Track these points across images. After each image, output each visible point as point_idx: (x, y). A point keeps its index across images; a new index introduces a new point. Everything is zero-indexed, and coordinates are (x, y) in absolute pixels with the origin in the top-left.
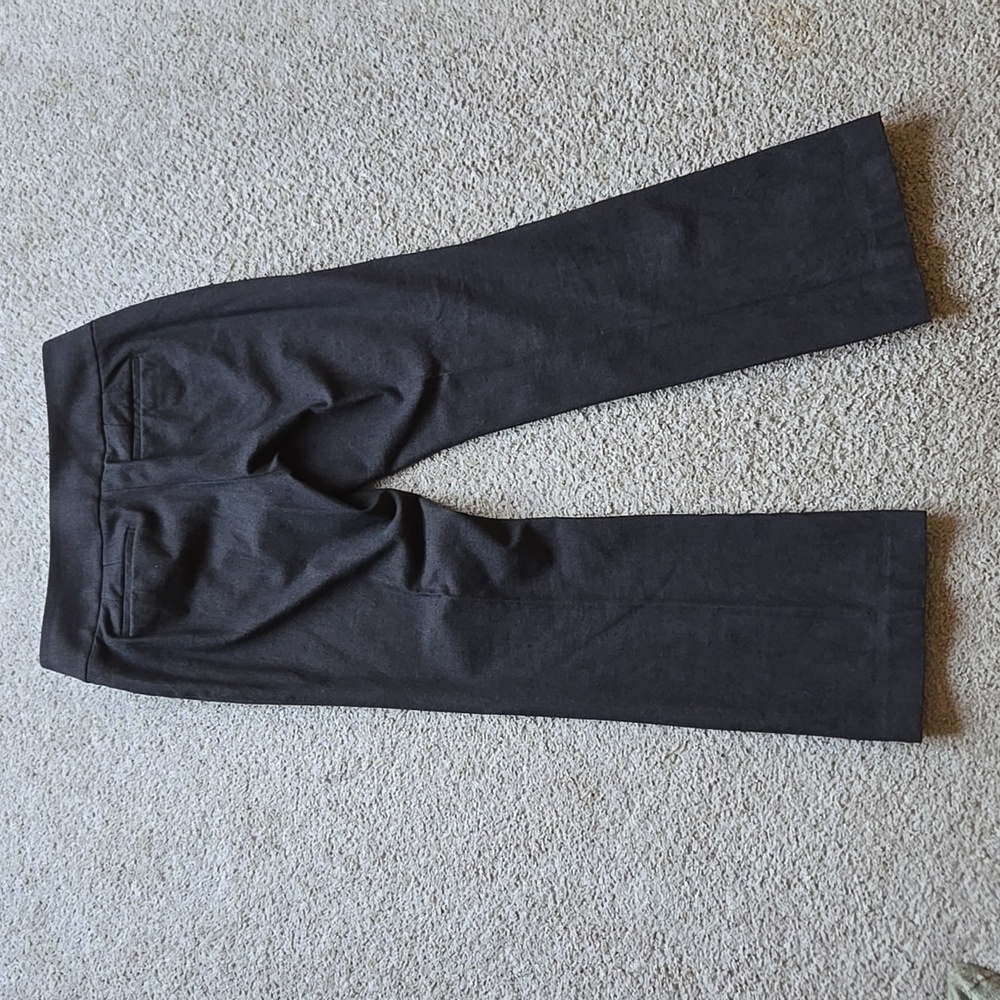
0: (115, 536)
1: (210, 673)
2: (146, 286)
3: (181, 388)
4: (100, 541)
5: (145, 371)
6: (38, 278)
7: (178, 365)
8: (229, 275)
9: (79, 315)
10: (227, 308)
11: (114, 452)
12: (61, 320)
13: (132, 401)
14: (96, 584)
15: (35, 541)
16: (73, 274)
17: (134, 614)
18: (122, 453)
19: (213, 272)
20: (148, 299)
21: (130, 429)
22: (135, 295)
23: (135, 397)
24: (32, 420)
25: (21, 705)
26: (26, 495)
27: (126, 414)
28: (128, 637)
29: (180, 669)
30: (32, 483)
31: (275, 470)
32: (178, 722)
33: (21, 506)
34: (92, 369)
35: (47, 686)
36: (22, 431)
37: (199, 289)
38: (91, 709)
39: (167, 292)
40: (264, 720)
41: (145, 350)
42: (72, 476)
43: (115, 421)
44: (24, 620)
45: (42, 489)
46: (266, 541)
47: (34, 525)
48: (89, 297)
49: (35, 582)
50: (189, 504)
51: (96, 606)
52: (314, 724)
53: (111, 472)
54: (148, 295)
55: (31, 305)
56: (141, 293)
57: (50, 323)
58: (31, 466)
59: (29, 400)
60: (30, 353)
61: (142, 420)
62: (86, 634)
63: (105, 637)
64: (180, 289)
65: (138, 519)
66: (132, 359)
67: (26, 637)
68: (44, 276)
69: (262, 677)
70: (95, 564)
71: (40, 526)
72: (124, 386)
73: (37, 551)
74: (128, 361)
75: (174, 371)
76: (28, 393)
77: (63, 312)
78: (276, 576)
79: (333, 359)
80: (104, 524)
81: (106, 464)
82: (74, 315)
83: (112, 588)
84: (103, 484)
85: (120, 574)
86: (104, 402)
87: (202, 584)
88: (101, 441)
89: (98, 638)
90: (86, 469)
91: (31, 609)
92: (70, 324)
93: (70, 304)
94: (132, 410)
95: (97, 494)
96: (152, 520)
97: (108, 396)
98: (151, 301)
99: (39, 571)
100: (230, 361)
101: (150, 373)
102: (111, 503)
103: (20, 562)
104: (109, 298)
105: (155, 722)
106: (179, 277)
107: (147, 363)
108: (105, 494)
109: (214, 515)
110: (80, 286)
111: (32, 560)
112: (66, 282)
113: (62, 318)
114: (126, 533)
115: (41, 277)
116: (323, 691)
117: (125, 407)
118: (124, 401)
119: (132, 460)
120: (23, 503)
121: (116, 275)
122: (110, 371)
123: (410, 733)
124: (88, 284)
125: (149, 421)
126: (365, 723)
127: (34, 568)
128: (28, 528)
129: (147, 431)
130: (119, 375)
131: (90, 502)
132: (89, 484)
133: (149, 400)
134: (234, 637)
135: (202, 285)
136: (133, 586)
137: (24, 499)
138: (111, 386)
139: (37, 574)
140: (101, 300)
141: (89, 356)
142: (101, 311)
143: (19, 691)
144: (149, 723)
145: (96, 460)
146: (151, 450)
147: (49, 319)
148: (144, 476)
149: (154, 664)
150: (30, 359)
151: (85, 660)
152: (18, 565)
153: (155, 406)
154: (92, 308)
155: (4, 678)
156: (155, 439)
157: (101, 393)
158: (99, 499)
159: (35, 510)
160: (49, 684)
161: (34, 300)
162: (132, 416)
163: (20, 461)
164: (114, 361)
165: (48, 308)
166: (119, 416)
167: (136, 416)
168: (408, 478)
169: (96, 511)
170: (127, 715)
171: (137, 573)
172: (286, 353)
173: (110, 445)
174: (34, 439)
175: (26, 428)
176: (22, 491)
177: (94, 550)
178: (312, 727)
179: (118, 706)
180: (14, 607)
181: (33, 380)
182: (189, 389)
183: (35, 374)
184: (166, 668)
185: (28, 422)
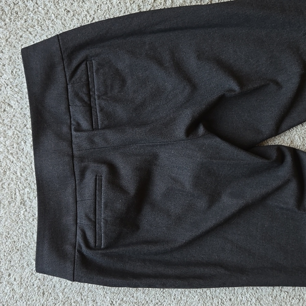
0: (86, 180)
1: (161, 269)
2: (92, 12)
3: (123, 82)
4: (74, 185)
5: (98, 70)
6: (9, 5)
7: (120, 66)
8: (153, 6)
9: (43, 32)
10: (158, 27)
11: (78, 124)
12: (30, 35)
13: (89, 90)
14: (72, 213)
15: (20, 185)
16: (36, 3)
17: (105, 233)
18: (85, 124)
19: (141, 4)
20: (94, 21)
21: (89, 109)
22: (84, 19)
23: (91, 87)
24: (12, 103)
25: (17, 296)
26: (12, 154)
27: (86, 99)
28: (100, 249)
29: (138, 268)
30: (15, 146)
31: (203, 136)
32: (135, 301)
33: (8, 161)
34: (59, 68)
35: (36, 282)
36: (5, 111)
37: (131, 15)
38: (71, 296)
39: (108, 17)
40: (197, 297)
41: (97, 55)
42: (50, 141)
43: (78, 103)
44: (16, 239)
45: (23, 149)
46: (197, 181)
47: (19, 174)
48: (49, 19)
49: (22, 212)
50: (139, 158)
51: (74, 229)
52: (231, 297)
53: (79, 138)
54: (94, 19)
55: (6, 24)
56: (88, 17)
57: (21, 37)
58: (13, 134)
59: (8, 88)
60: (7, 57)
61: (97, 103)
62: (69, 248)
63: (84, 249)
64: (118, 15)
65: (104, 169)
66: (87, 61)
67: (18, 250)
68: (14, 4)
69: (199, 271)
70: (71, 200)
71: (23, 175)
72: (83, 80)
73: (22, 192)
74: (85, 63)
75: (117, 70)
76: (7, 85)
77: (30, 30)
78: (202, 203)
79: (231, 61)
80: (77, 173)
81: (74, 133)
82: (39, 31)
83: (87, 216)
84: (73, 146)
85: (93, 207)
86: (69, 90)
87: (147, 210)
88: (68, 117)
89: (78, 251)
90: (59, 136)
91: (20, 231)
92: (36, 38)
93: (36, 24)
94: (90, 96)
95: (70, 153)
96: (113, 170)
97: (72, 87)
98: (96, 22)
99: (24, 205)
100: (160, 63)
101: (101, 71)
102: (82, 159)
103: (9, 199)
104: (65, 20)
105: (118, 302)
106: (116, 6)
107: (99, 64)
108: (76, 153)
109: (155, 165)
110: (43, 12)
111: (19, 198)
112: (31, 9)
113: (30, 33)
114: (96, 179)
115: (12, 5)
116: (244, 278)
117: (85, 94)
118: (84, 90)
119: (93, 130)
120: (9, 159)
121: (69, 5)
122: (73, 69)
123: (299, 300)
124: (48, 11)
125: (103, 103)
126: (267, 296)
127: (21, 203)
128: (14, 177)
129: (101, 110)
130: (79, 72)
131: (67, 159)
132: (64, 146)
133: (102, 89)
134: (177, 245)
135: (133, 12)
136: (103, 215)
137: (10, 156)
138: (74, 79)
139: (24, 207)
140: (59, 21)
141: (57, 59)
142: (59, 29)
143: (15, 287)
144: (114, 303)
145: (65, 129)
146: (106, 123)
147: (20, 34)
148: (106, 140)
149: (119, 266)
150: (7, 61)
151: (72, 267)
152: (9, 202)
153: (106, 93)
154: (52, 27)
155: (2, 279)
156: (107, 115)
157: (67, 84)
158: (73, 156)
159: (19, 164)
160: (38, 281)
161: (7, 20)
162: (90, 100)
163: (5, 131)
164: (75, 63)
165: (19, 26)
166: (81, 100)
167: (92, 99)
168: (286, 138)
169: (71, 164)
170: (97, 299)
171: (106, 206)
172: (199, 57)
173: (74, 120)
174: (14, 116)
175: (8, 108)
176: (8, 152)
177: (70, 190)
178: (230, 300)
179: (90, 293)
180: (7, 230)
181: (11, 76)
182: (129, 82)
183: (12, 72)
184: (129, 267)
185: (9, 105)
